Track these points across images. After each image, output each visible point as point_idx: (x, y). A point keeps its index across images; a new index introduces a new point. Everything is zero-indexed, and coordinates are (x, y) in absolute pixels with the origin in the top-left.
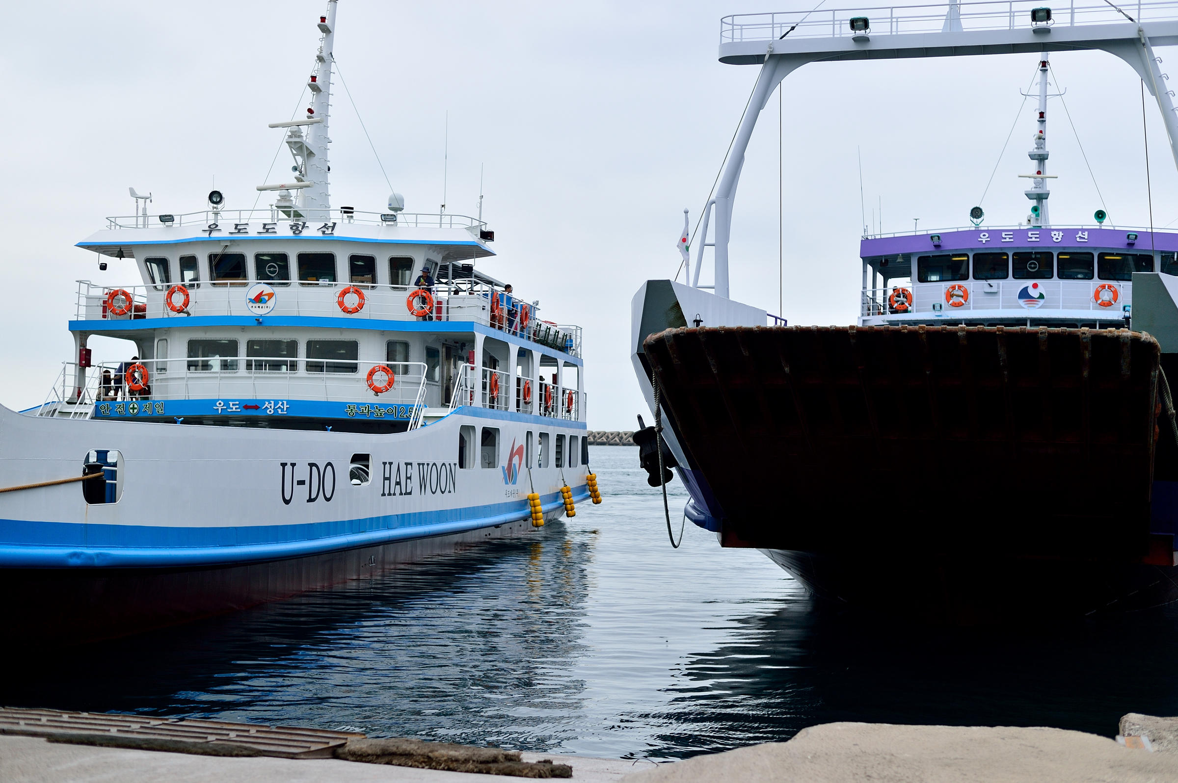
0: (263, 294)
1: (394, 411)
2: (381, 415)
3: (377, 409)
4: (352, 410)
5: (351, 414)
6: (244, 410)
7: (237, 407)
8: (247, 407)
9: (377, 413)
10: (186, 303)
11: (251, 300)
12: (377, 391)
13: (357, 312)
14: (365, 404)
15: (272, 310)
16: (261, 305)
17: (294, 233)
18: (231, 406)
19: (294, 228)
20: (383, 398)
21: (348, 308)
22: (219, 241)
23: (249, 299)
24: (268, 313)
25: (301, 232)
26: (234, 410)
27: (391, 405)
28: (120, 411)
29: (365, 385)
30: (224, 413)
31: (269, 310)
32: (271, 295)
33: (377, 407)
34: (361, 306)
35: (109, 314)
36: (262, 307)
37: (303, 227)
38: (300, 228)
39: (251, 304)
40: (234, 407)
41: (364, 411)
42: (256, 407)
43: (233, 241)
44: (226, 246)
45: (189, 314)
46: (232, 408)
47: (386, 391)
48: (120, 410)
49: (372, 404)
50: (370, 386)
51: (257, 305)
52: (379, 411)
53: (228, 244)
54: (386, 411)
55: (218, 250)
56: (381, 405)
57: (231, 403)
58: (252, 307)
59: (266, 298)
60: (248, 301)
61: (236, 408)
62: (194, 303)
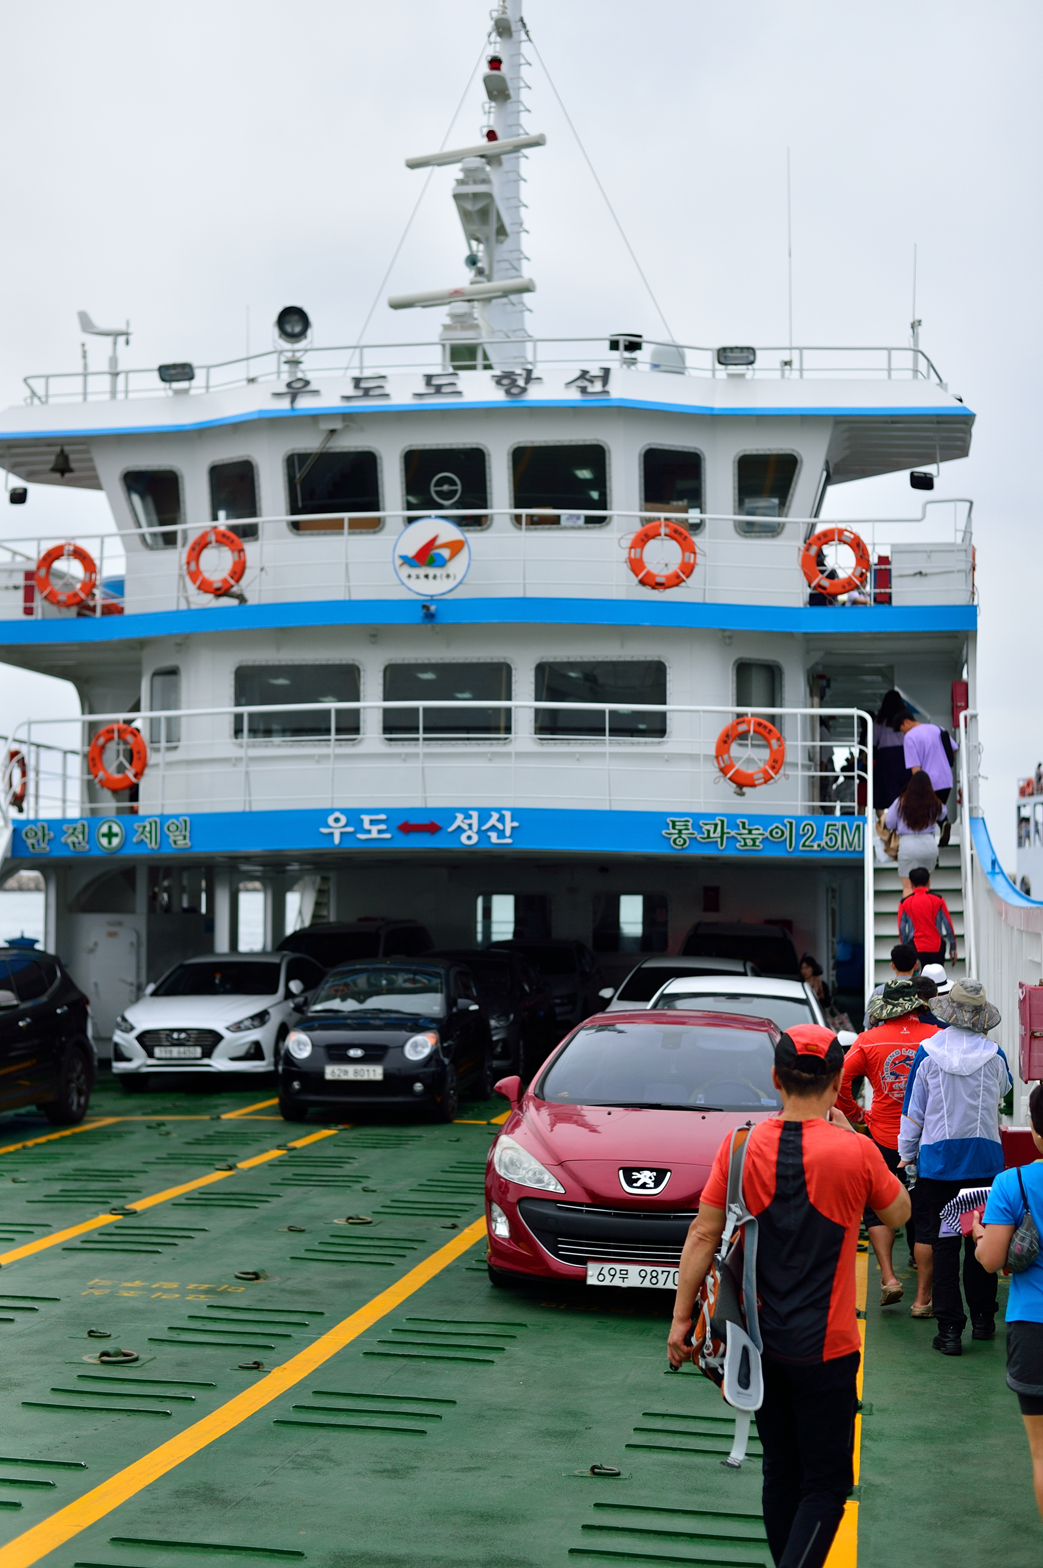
0: (438, 542)
1: (787, 834)
2: (754, 845)
3: (744, 828)
4: (680, 831)
5: (680, 841)
6: (400, 836)
7: (383, 827)
8: (407, 828)
9: (744, 839)
10: (238, 572)
11: (406, 560)
12: (742, 783)
13: (677, 585)
14: (712, 816)
15: (460, 583)
16: (431, 571)
17: (508, 392)
18: (367, 825)
19: (505, 382)
20: (757, 801)
21: (654, 576)
22: (314, 418)
23: (402, 557)
24: (450, 591)
25: (524, 390)
26: (374, 835)
27: (780, 818)
28: (74, 843)
29: (712, 770)
30: (350, 845)
31: (450, 584)
32: (456, 547)
33: (744, 824)
34: (688, 569)
35: (39, 603)
36: (435, 577)
37: (528, 379)
38: (521, 382)
39: (406, 570)
40: (374, 829)
41: (712, 835)
42: (432, 828)
43: (349, 419)
44: (333, 432)
45: (242, 598)
46: (369, 832)
47: (766, 782)
48: (76, 840)
49: (732, 817)
50: (724, 771)
51: (422, 571)
52: (750, 832)
53: (338, 425)
54: (767, 834)
55: (310, 443)
56: (755, 819)
57: (366, 819)
58: (409, 576)
59: (446, 553)
60: (399, 562)
61: (380, 832)
62: (258, 570)
